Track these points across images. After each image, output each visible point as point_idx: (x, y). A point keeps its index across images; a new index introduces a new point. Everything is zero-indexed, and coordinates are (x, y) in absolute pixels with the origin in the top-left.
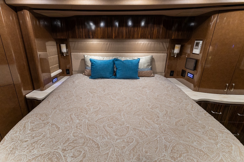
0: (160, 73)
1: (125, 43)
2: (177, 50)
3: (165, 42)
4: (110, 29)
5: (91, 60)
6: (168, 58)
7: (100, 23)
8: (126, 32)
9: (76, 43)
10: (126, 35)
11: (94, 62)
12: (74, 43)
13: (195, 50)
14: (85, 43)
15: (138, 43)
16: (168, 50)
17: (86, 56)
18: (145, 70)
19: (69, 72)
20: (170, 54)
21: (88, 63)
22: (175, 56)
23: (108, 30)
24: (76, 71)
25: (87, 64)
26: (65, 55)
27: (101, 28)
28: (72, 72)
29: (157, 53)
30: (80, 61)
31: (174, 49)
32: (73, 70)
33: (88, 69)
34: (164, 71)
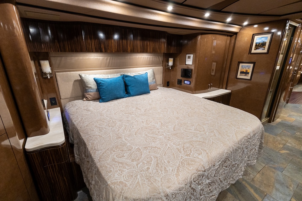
0: (160, 85)
1: (127, 57)
2: (171, 63)
3: (160, 56)
4: (125, 41)
5: (96, 80)
6: (164, 71)
7: (113, 34)
8: (141, 46)
9: (63, 58)
10: (141, 49)
11: (102, 82)
12: (59, 58)
13: (188, 62)
14: (77, 58)
15: (139, 57)
16: (163, 64)
17: (83, 76)
18: (152, 83)
19: (56, 102)
20: (165, 66)
21: (90, 84)
22: (170, 68)
23: (123, 43)
24: (67, 97)
25: (89, 86)
26: (49, 77)
27: (115, 40)
28: (60, 101)
29: (155, 66)
30: (72, 83)
31: (168, 62)
32: (62, 97)
33: (91, 92)
34: (162, 83)
